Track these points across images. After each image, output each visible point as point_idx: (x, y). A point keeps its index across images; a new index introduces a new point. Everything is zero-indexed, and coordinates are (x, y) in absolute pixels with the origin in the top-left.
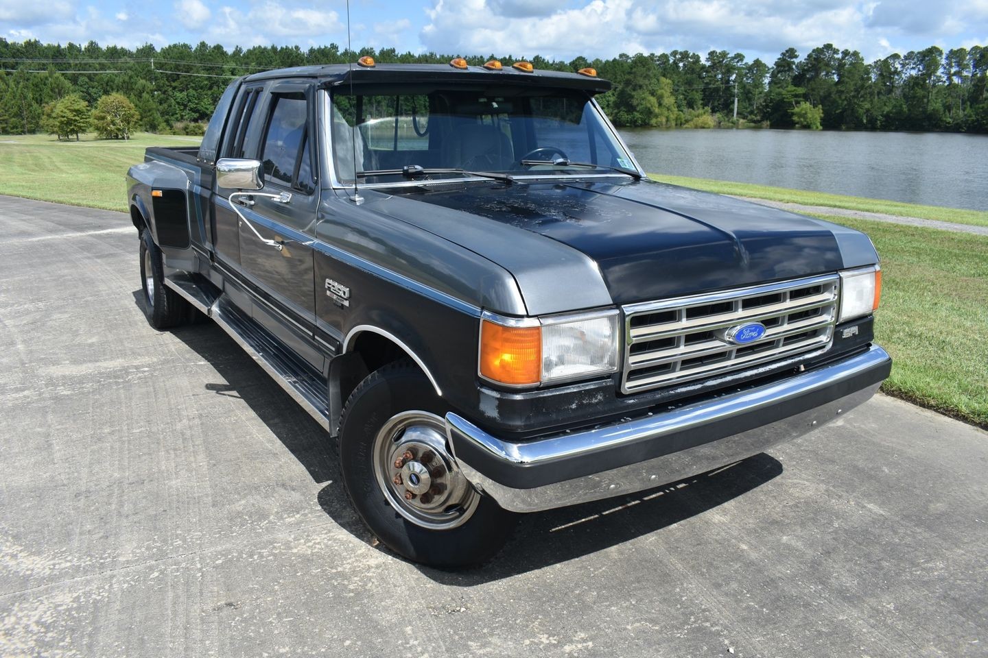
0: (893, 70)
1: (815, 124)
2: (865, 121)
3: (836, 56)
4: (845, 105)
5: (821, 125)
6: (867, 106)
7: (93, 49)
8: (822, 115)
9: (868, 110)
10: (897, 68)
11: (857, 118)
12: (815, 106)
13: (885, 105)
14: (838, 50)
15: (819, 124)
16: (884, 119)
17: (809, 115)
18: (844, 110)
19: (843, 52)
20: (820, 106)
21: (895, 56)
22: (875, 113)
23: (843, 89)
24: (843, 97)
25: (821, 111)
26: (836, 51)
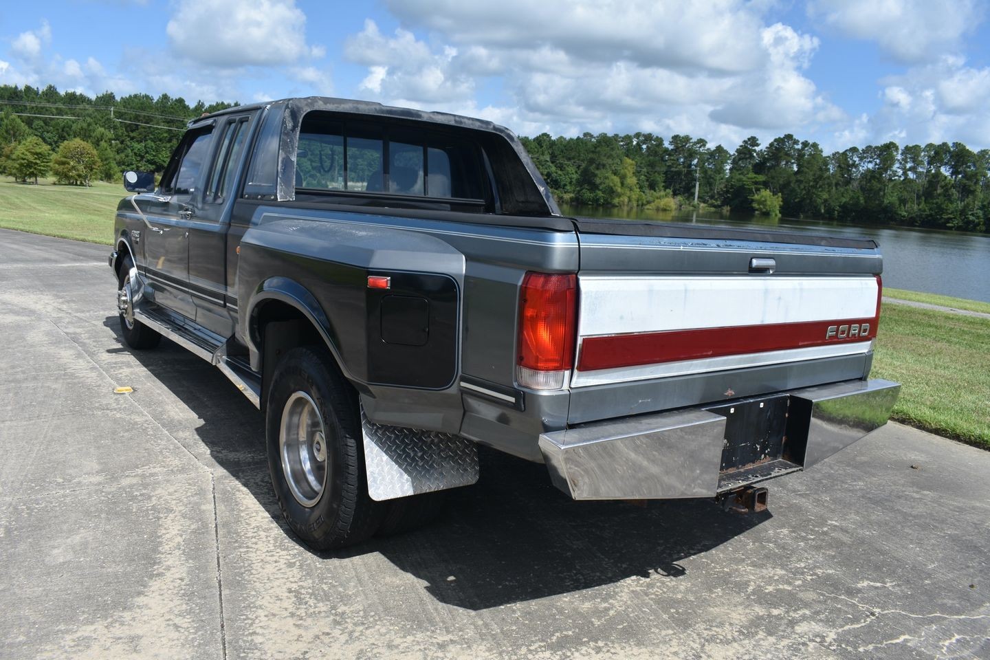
0: (851, 162)
1: (774, 211)
2: (823, 211)
3: (796, 147)
4: (804, 195)
5: (780, 213)
6: (825, 196)
7: (51, 93)
8: (781, 203)
9: (826, 201)
10: (855, 161)
11: (815, 207)
12: (775, 194)
13: (843, 196)
14: (798, 141)
15: (778, 212)
16: (840, 210)
17: (769, 203)
18: (803, 200)
19: (802, 143)
20: (780, 194)
21: (854, 150)
22: (832, 204)
23: (802, 179)
24: (802, 187)
25: (780, 199)
26: (796, 142)
